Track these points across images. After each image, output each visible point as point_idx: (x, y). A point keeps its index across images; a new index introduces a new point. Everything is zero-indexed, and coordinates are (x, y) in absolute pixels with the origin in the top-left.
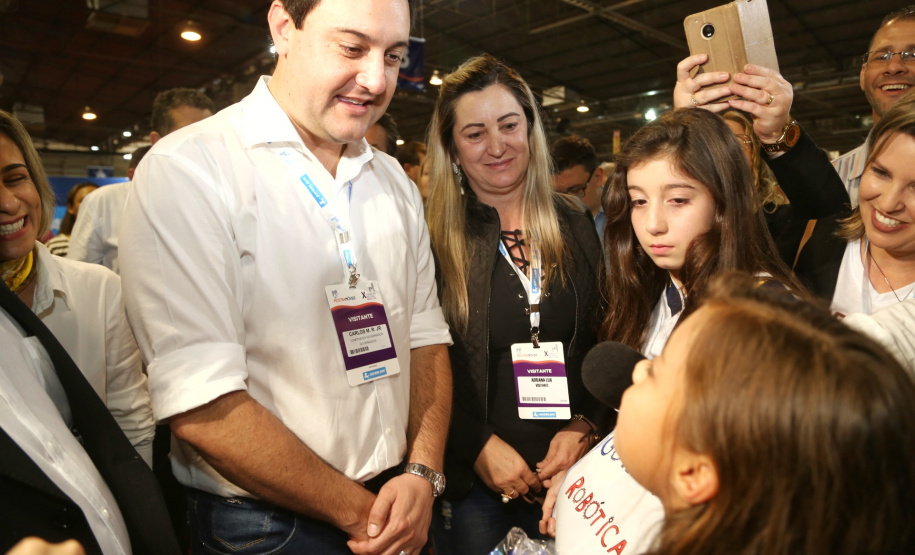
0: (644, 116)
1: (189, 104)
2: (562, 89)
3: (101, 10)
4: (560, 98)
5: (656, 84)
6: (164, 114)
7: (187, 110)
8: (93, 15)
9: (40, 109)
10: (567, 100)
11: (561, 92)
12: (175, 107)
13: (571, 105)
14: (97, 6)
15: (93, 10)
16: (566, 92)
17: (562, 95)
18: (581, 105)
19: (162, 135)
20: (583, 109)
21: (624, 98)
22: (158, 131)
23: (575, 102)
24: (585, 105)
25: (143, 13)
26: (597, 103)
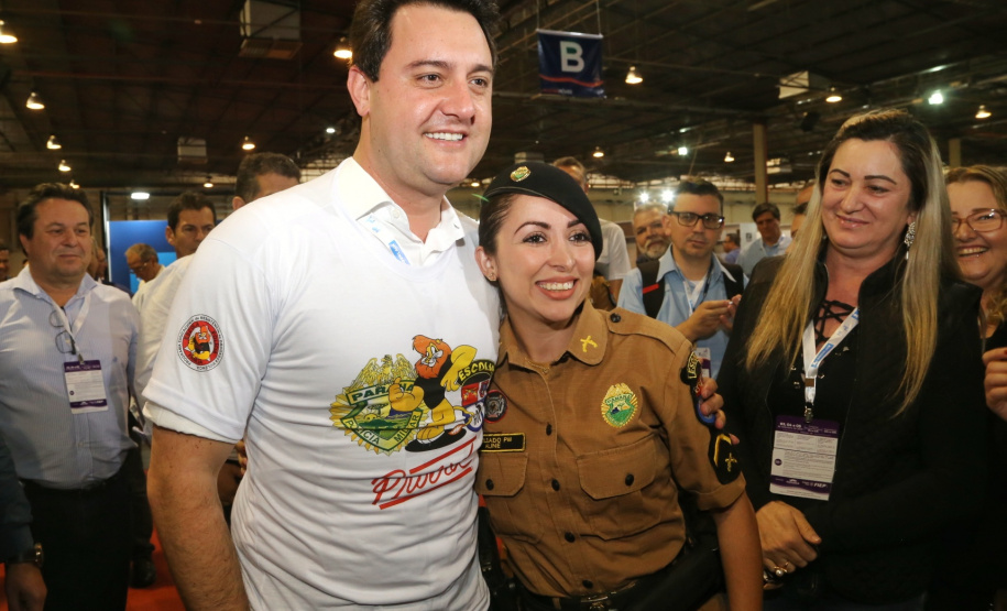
0: (926, 101)
1: (277, 172)
2: (805, 75)
3: (252, 37)
4: (803, 87)
5: (943, 56)
6: (251, 180)
7: (274, 177)
8: (245, 42)
9: (203, 142)
10: (812, 89)
11: (803, 78)
12: (262, 173)
13: (820, 95)
14: (249, 34)
15: (245, 36)
16: (810, 79)
17: (806, 83)
18: (831, 94)
19: (246, 202)
20: (834, 99)
21: (897, 79)
22: (241, 196)
23: (823, 90)
24: (836, 93)
25: (295, 34)
26: (854, 89)
